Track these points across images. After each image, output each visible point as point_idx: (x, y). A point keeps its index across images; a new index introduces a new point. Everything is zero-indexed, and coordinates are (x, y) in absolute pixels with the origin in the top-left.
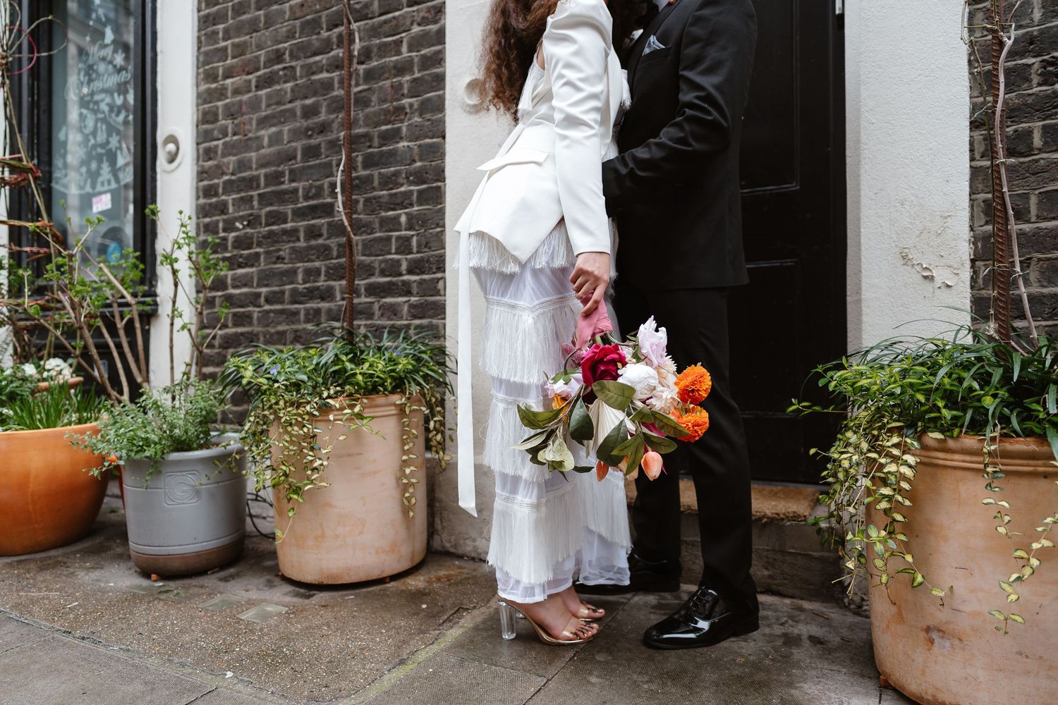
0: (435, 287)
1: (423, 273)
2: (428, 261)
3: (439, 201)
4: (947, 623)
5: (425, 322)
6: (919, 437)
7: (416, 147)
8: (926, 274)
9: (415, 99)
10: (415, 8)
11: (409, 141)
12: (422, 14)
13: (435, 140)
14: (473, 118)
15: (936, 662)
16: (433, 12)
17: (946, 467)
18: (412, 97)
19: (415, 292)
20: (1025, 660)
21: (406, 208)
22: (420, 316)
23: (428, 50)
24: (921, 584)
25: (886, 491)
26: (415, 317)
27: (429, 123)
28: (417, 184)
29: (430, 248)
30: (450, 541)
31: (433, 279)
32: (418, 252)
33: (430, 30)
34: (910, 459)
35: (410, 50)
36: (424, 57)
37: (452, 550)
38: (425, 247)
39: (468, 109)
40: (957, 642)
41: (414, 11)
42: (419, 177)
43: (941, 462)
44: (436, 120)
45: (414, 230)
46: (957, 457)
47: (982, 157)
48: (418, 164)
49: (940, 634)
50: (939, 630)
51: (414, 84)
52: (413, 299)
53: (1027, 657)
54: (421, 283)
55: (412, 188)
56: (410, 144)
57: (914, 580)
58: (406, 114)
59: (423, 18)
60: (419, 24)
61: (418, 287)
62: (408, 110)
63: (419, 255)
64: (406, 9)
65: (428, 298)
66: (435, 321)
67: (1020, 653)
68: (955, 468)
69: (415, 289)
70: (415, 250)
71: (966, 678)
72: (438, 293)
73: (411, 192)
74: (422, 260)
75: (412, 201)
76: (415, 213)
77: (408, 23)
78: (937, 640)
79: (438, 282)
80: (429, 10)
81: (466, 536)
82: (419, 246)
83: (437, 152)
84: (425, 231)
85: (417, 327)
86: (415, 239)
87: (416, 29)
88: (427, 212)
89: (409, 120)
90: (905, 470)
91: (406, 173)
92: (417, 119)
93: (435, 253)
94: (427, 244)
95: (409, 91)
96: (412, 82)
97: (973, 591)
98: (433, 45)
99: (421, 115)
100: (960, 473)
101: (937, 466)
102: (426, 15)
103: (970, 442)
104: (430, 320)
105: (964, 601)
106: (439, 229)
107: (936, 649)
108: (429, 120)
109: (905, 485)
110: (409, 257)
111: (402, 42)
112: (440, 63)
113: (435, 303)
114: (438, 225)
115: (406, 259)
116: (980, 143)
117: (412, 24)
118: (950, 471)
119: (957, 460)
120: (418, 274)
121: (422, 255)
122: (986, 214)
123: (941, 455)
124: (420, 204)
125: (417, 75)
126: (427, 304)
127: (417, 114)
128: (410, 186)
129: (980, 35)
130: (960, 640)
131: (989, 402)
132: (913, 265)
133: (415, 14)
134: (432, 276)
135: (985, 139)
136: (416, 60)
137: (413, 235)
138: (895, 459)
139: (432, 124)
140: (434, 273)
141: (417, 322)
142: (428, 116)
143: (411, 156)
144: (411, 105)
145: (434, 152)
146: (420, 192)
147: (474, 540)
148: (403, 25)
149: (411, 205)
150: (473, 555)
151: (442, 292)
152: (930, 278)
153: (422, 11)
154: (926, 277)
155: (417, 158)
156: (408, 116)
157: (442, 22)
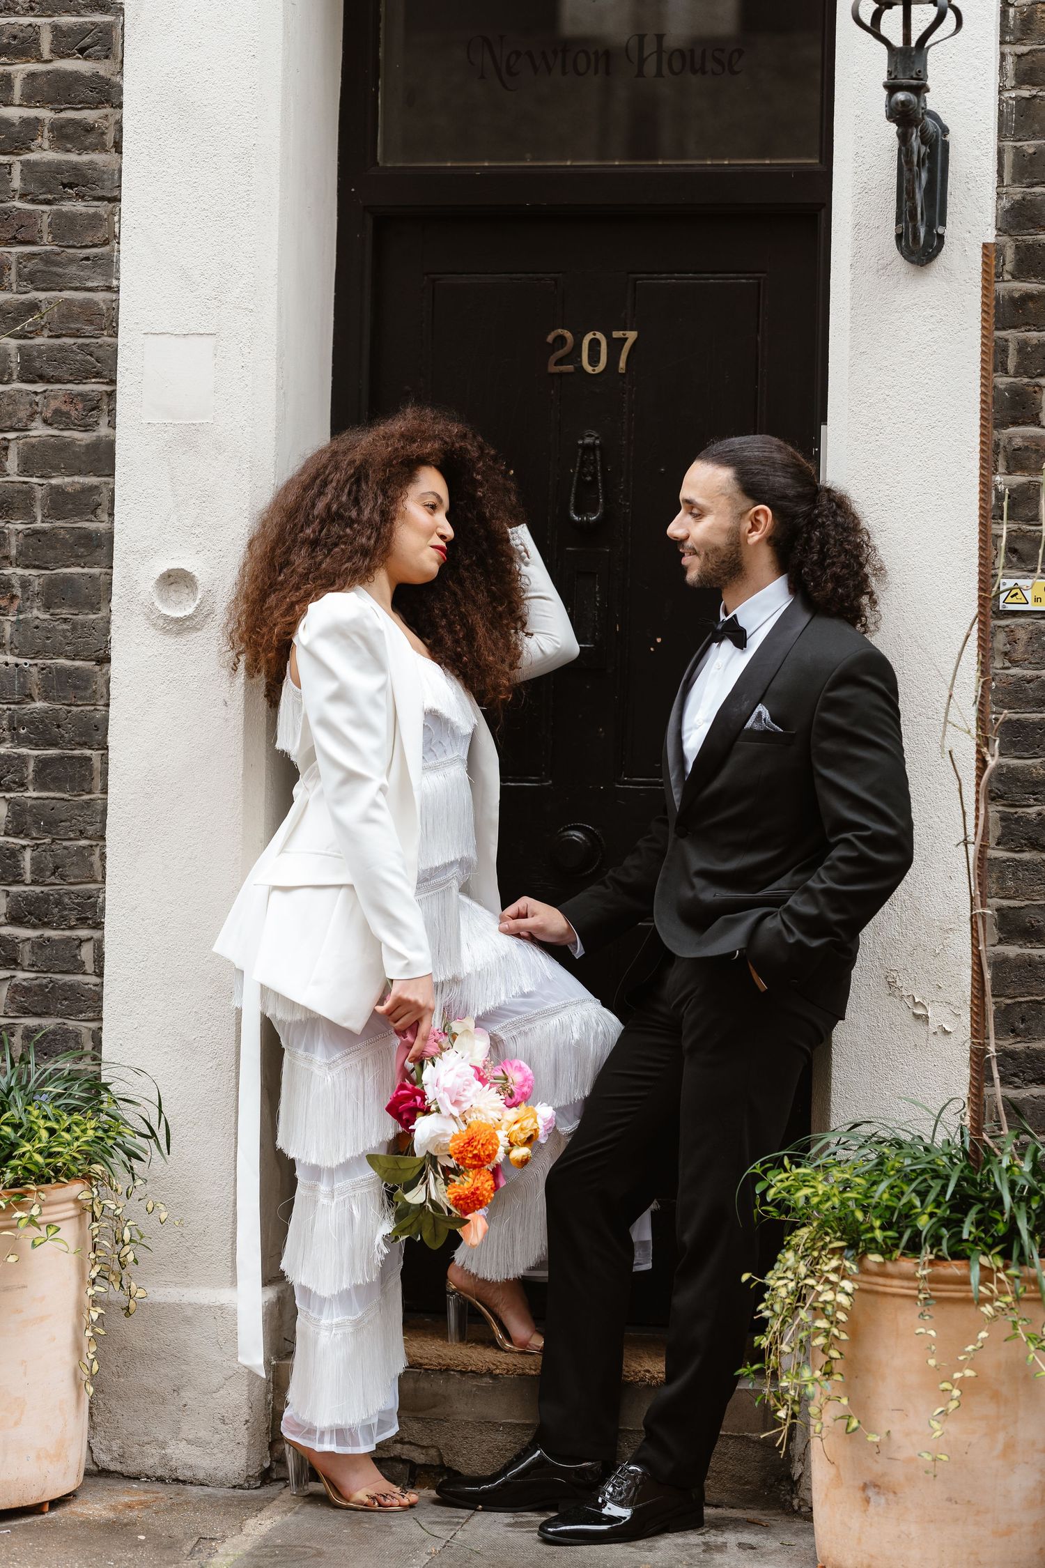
0: (75, 956)
1: (46, 925)
2: (58, 903)
3: (86, 787)
4: (884, 1475)
5: (49, 1023)
6: (860, 1259)
7: (34, 670)
8: (920, 1011)
9: (34, 572)
10: (39, 387)
11: (18, 656)
12: (54, 404)
13: (78, 663)
14: (170, 640)
15: (871, 1525)
16: (80, 406)
17: (885, 1294)
18: (27, 567)
19: (26, 963)
20: (957, 1506)
21: (9, 790)
22: (38, 1010)
23: (67, 480)
24: (855, 1430)
25: (822, 1324)
26: (26, 1012)
27: (65, 627)
28: (37, 746)
29: (62, 877)
30: (110, 1450)
31: (68, 941)
32: (34, 882)
33: (73, 442)
34: (848, 1285)
35: (25, 469)
36: (57, 491)
37: (113, 1466)
38: (53, 874)
39: (161, 622)
40: (891, 1496)
41: (36, 393)
42: (42, 731)
43: (881, 1289)
44: (83, 625)
45: (27, 836)
46: (896, 1282)
47: (998, 844)
48: (39, 704)
49: (876, 1490)
50: (876, 1486)
51: (32, 540)
52: (21, 975)
53: (956, 1503)
54: (41, 944)
55: (24, 751)
56: (21, 661)
57: (848, 1425)
58: (13, 597)
59: (57, 412)
60: (45, 421)
61: (33, 952)
62: (18, 591)
63: (38, 889)
64: (17, 385)
65: (58, 976)
66: (71, 1024)
67: (950, 1500)
68: (894, 1295)
69: (26, 957)
70: (28, 877)
71: (899, 1537)
72: (79, 968)
73: (23, 759)
74: (45, 898)
75: (23, 778)
76: (30, 802)
77: (23, 414)
78: (873, 1498)
79: (79, 946)
80: (72, 398)
81: (146, 1439)
82: (38, 869)
83: (86, 688)
84: (53, 841)
85: (28, 1034)
86: (28, 854)
87: (39, 431)
88: (59, 804)
89: (20, 612)
90: (843, 1299)
91: (11, 718)
92: (37, 613)
93: (73, 888)
94: (57, 868)
95: (20, 553)
96: (26, 536)
97: (908, 1435)
98: (80, 473)
99: (47, 607)
100: (899, 1301)
101: (877, 1293)
102: (65, 408)
103: (906, 1265)
104: (60, 1020)
105: (899, 1447)
106: (83, 843)
107: (872, 1509)
108: (65, 620)
109: (841, 1316)
110: (14, 889)
111: (6, 448)
112: (94, 512)
113: (72, 987)
114: (82, 834)
115: (8, 893)
116: (996, 824)
117: (31, 417)
118: (890, 1299)
119: (896, 1286)
120: (34, 927)
121: (43, 889)
122: (1000, 929)
123: (881, 1280)
124: (42, 786)
125: (38, 525)
126: (55, 987)
127: (38, 603)
128: (19, 745)
129: (1001, 665)
130: (895, 1493)
131: (924, 1223)
132: (902, 997)
133: (37, 399)
134: (68, 933)
135: (1002, 819)
136: (39, 493)
137: (24, 847)
138: (834, 1286)
139: (74, 629)
140: (71, 928)
141: (31, 1022)
142: (65, 612)
143: (23, 686)
144: (25, 584)
145: (76, 687)
146: (43, 764)
147: (163, 1445)
148: (10, 415)
149: (22, 785)
150: (159, 1473)
151: (89, 967)
152: (924, 1019)
153: (55, 398)
154: (917, 1017)
155: (35, 692)
156: (17, 602)
157: (103, 430)
